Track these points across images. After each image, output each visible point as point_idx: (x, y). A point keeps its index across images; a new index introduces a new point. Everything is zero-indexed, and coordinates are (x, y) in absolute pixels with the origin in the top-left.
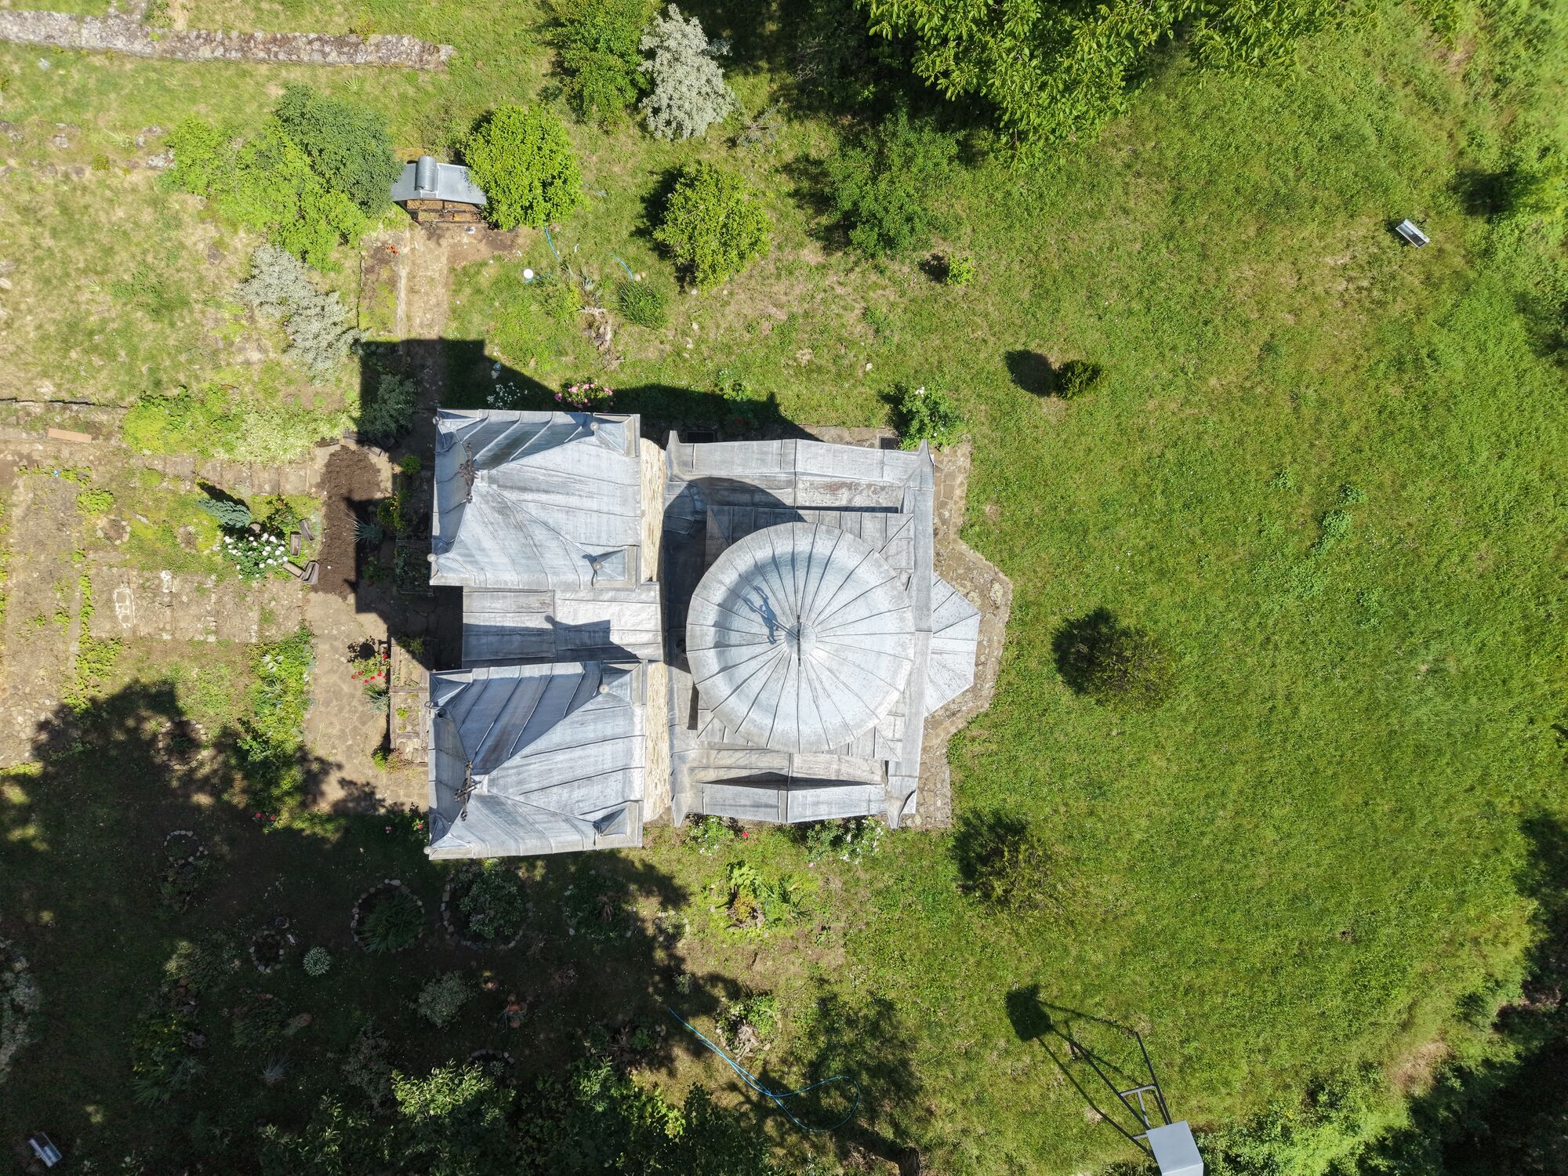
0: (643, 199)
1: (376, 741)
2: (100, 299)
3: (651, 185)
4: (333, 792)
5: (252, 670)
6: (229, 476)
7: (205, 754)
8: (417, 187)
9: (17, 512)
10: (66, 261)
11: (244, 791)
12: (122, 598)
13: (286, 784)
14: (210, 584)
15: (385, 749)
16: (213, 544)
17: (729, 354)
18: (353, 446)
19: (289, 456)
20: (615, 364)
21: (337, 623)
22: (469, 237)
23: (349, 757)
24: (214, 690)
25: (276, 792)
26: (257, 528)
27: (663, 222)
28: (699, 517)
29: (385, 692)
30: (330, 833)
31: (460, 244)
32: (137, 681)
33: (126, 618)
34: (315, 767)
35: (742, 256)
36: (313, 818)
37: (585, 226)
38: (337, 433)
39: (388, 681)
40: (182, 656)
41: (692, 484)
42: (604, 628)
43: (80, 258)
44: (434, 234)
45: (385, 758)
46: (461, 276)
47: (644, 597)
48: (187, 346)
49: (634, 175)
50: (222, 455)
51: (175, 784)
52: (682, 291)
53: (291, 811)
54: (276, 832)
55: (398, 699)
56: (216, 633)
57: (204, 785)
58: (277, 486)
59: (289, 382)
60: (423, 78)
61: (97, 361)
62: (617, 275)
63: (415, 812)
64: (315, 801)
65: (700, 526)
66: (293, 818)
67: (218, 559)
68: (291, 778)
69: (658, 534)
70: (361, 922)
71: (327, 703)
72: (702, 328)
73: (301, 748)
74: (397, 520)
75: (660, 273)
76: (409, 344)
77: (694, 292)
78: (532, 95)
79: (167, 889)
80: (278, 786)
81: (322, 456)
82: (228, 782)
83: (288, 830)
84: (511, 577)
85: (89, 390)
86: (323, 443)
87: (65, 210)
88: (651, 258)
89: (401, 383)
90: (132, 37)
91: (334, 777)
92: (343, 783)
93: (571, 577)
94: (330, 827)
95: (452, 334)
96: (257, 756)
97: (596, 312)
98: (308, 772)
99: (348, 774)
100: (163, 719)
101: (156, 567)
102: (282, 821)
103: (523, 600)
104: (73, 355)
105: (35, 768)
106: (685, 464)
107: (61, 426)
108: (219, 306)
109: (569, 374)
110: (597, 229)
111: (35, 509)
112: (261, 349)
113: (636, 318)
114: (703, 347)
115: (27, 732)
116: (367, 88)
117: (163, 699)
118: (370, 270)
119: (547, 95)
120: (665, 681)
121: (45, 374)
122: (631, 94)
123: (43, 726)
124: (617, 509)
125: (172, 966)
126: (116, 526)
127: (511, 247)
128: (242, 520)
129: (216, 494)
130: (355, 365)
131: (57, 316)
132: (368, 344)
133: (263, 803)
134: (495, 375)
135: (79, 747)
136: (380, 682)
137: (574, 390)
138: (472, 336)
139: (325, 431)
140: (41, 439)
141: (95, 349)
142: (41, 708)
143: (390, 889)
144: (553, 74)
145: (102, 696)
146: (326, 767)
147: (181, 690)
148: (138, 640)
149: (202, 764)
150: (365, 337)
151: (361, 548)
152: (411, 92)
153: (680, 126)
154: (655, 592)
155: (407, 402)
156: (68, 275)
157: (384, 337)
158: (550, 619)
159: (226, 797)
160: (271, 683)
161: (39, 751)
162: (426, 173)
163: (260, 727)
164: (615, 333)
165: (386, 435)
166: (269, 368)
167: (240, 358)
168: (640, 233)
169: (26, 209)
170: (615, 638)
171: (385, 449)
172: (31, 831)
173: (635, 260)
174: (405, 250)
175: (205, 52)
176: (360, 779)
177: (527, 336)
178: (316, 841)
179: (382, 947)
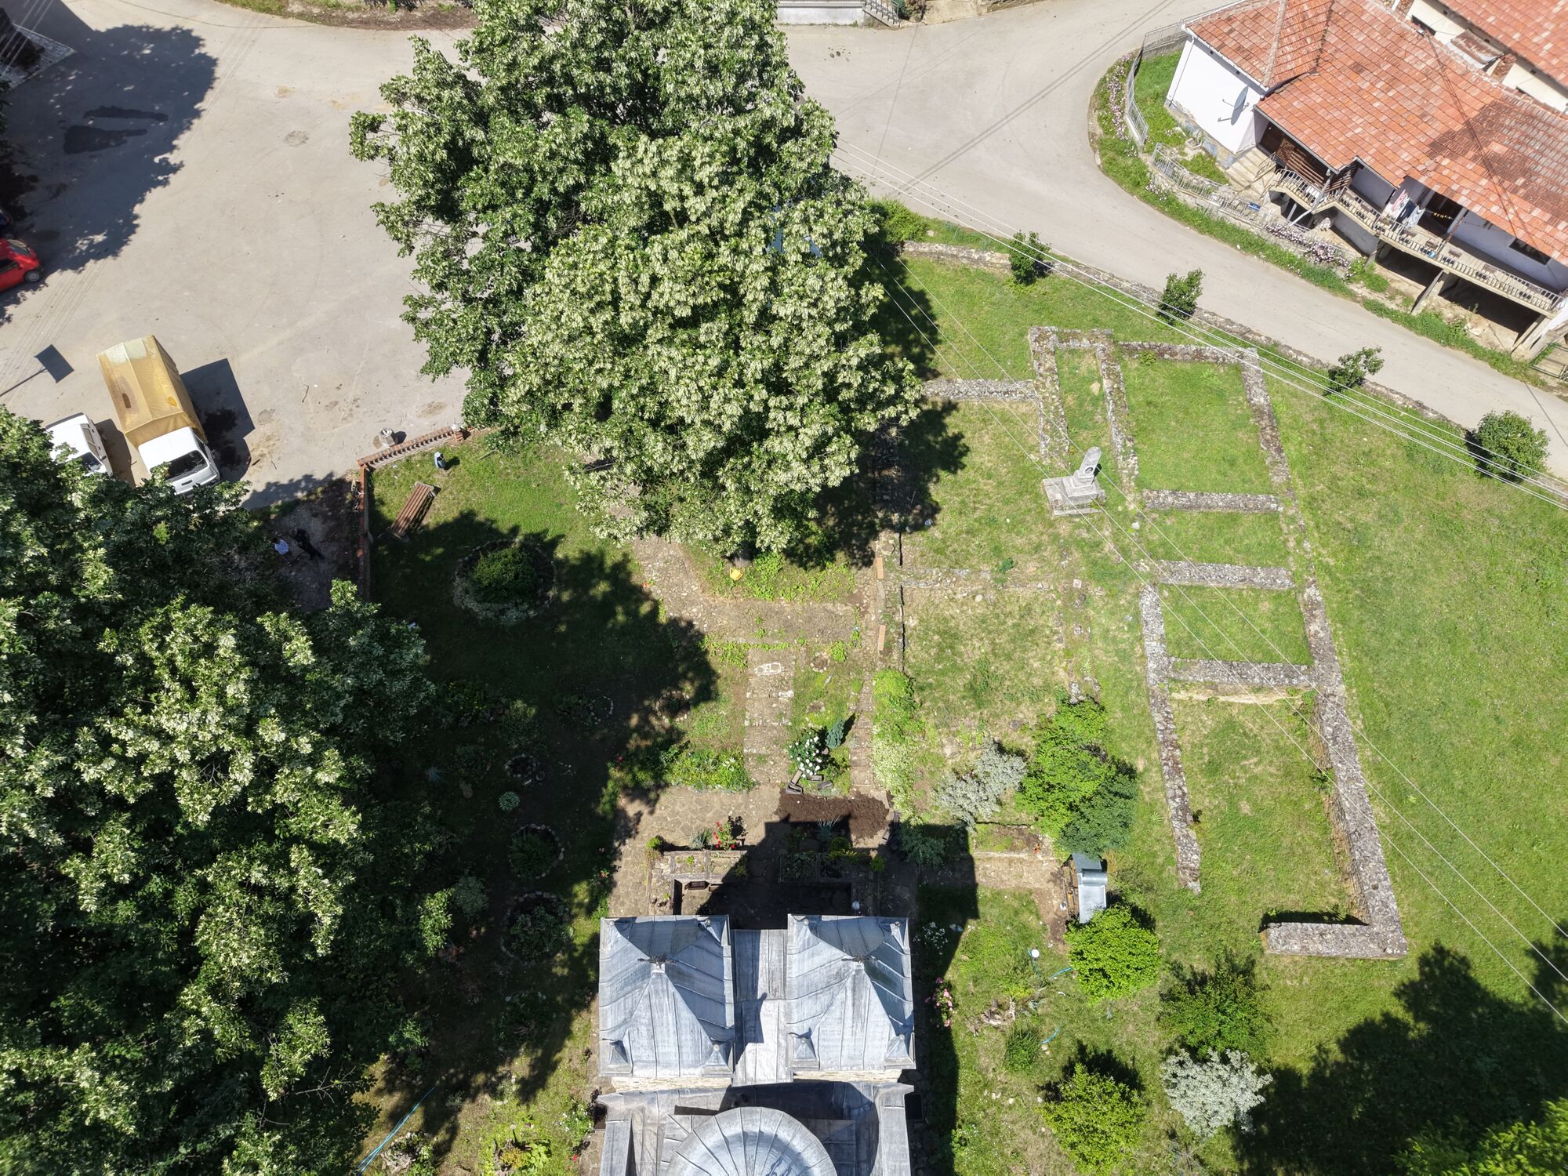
0: (1110, 1052)
1: (669, 839)
2: (976, 651)
3: (1123, 1058)
4: (632, 808)
5: (724, 750)
6: (861, 733)
7: (666, 721)
8: (1085, 871)
9: (830, 606)
10: (999, 633)
11: (638, 747)
12: (775, 667)
13: (641, 776)
14: (785, 721)
15: (664, 847)
16: (813, 722)
17: (991, 1134)
18: (889, 818)
19: (879, 774)
20: (972, 1028)
21: (758, 808)
22: (1057, 905)
23: (658, 819)
24: (711, 725)
25: (636, 769)
26: (825, 752)
27: (1090, 1071)
28: (846, 1112)
29: (707, 847)
30: (603, 807)
31: (1051, 898)
32: (719, 677)
33: (761, 670)
34: (652, 795)
35: (1073, 1146)
36: (615, 795)
37: (1080, 1000)
38: (897, 807)
39: (715, 848)
40: (735, 704)
41: (872, 1105)
42: (758, 1038)
43: (1002, 640)
44: (1056, 877)
45: (656, 848)
46: (1027, 900)
47: (781, 1069)
48: (949, 707)
49: (1129, 1043)
50: (876, 730)
51: (647, 703)
52: (1040, 1088)
53: (620, 779)
54: (607, 769)
55: (700, 857)
56: (751, 725)
57: (645, 720)
58: (856, 764)
59: (931, 773)
60: (1171, 869)
61: (933, 652)
62: (1045, 1029)
63: (613, 870)
64: (627, 795)
65: (839, 1114)
66: (617, 781)
67: (803, 727)
68: (645, 778)
69: (831, 1079)
70: (534, 831)
71: (698, 802)
72: (1010, 1107)
73: (667, 785)
74: (836, 853)
75: (1051, 1068)
76: (971, 859)
77: (1040, 1100)
78: (1175, 956)
79: (573, 699)
80: (640, 769)
81: (880, 795)
82: (645, 736)
83: (607, 777)
84: (794, 972)
85: (913, 648)
86: (890, 797)
87: (1032, 631)
88: (1062, 1059)
89: (939, 854)
90: (1158, 672)
91: (645, 810)
92: (639, 815)
93: (795, 1017)
94: (607, 807)
95: (981, 893)
96: (664, 757)
97: (1012, 1011)
98: (649, 790)
99: (645, 817)
100: (692, 694)
101: (795, 688)
102: (615, 773)
103: (778, 975)
104: (936, 637)
105: (663, 618)
106: (888, 1099)
107: (887, 632)
108: (980, 728)
109: (959, 988)
110: (1079, 1012)
111: (833, 616)
112: (953, 755)
113: (1011, 1047)
114: (994, 1109)
115: (686, 614)
116: (1156, 828)
117: (706, 693)
118: (1021, 832)
119: (1176, 969)
120: (716, 1086)
121: (921, 621)
122: (1192, 1041)
123: (690, 624)
124: (845, 1053)
125: (519, 704)
126: (822, 664)
127: (1055, 939)
128: (830, 742)
129: (848, 725)
130: (949, 822)
131: (961, 627)
132: (966, 833)
133: (628, 760)
134: (953, 927)
135: (675, 644)
136: (713, 841)
137: (946, 994)
138: (981, 909)
139: (899, 799)
140: (878, 620)
141: (942, 650)
142: (702, 622)
143: (556, 852)
144: (1194, 974)
145: (710, 657)
146: (652, 803)
147: (712, 704)
148: (745, 678)
149: (659, 719)
150: (969, 829)
151: (814, 825)
152: (1160, 860)
153: (1175, 1085)
154: (785, 1079)
155: (925, 859)
156: (990, 633)
157: (972, 843)
158: (764, 996)
159: (635, 735)
160: (714, 763)
161: (674, 622)
162: (1095, 878)
163: (684, 755)
164: (997, 1028)
165: (899, 843)
166: (941, 759)
167: (945, 741)
168: (1082, 1049)
169: (1030, 609)
170: (750, 1047)
171: (889, 842)
172: (621, 618)
173: (1059, 1046)
174: (1040, 857)
175: (1158, 718)
176: (640, 827)
177: (985, 952)
178: (597, 796)
179: (513, 848)
